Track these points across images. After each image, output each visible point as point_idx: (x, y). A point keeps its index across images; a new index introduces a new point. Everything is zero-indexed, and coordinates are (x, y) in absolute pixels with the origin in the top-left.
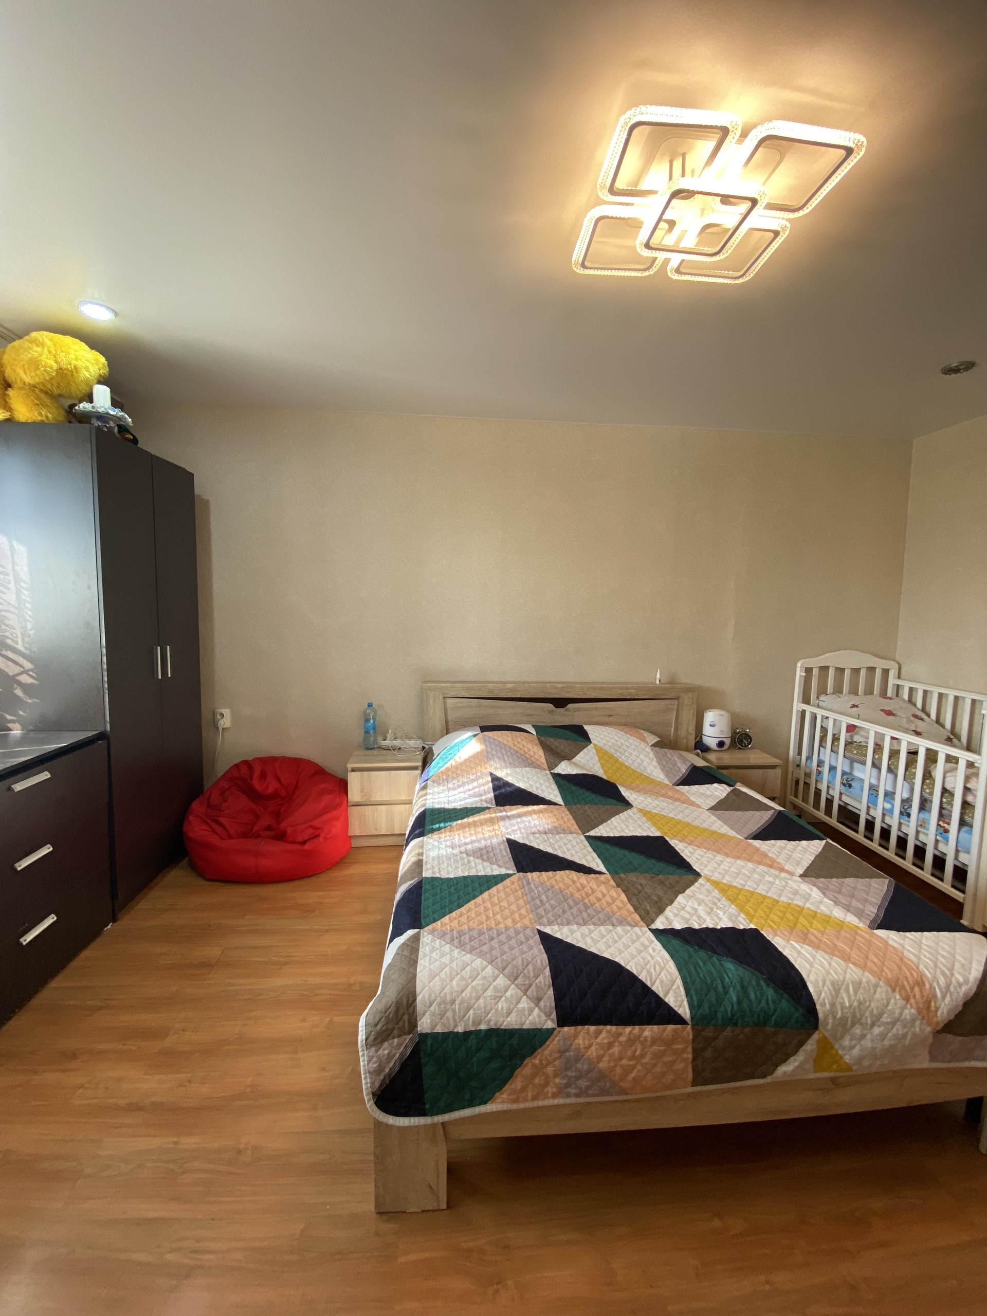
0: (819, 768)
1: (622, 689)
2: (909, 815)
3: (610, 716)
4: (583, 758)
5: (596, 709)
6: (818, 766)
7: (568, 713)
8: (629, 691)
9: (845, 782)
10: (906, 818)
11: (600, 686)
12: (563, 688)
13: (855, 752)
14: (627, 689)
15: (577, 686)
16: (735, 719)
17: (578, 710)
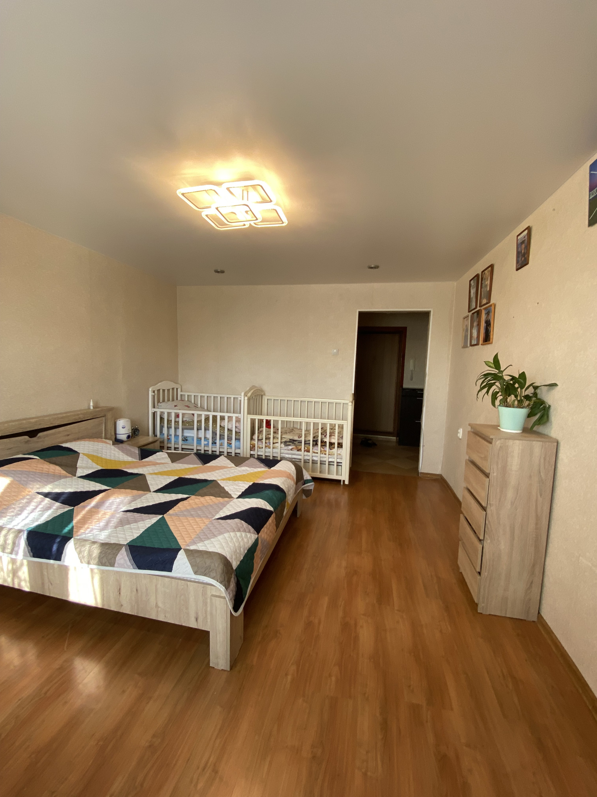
0: (168, 437)
2: (215, 443)
3: (68, 435)
4: (83, 463)
5: (59, 432)
6: (167, 436)
7: (40, 440)
9: (183, 439)
10: (215, 445)
11: (61, 416)
12: (36, 422)
13: (187, 425)
14: (78, 415)
15: (46, 418)
16: (133, 423)
17: (47, 436)
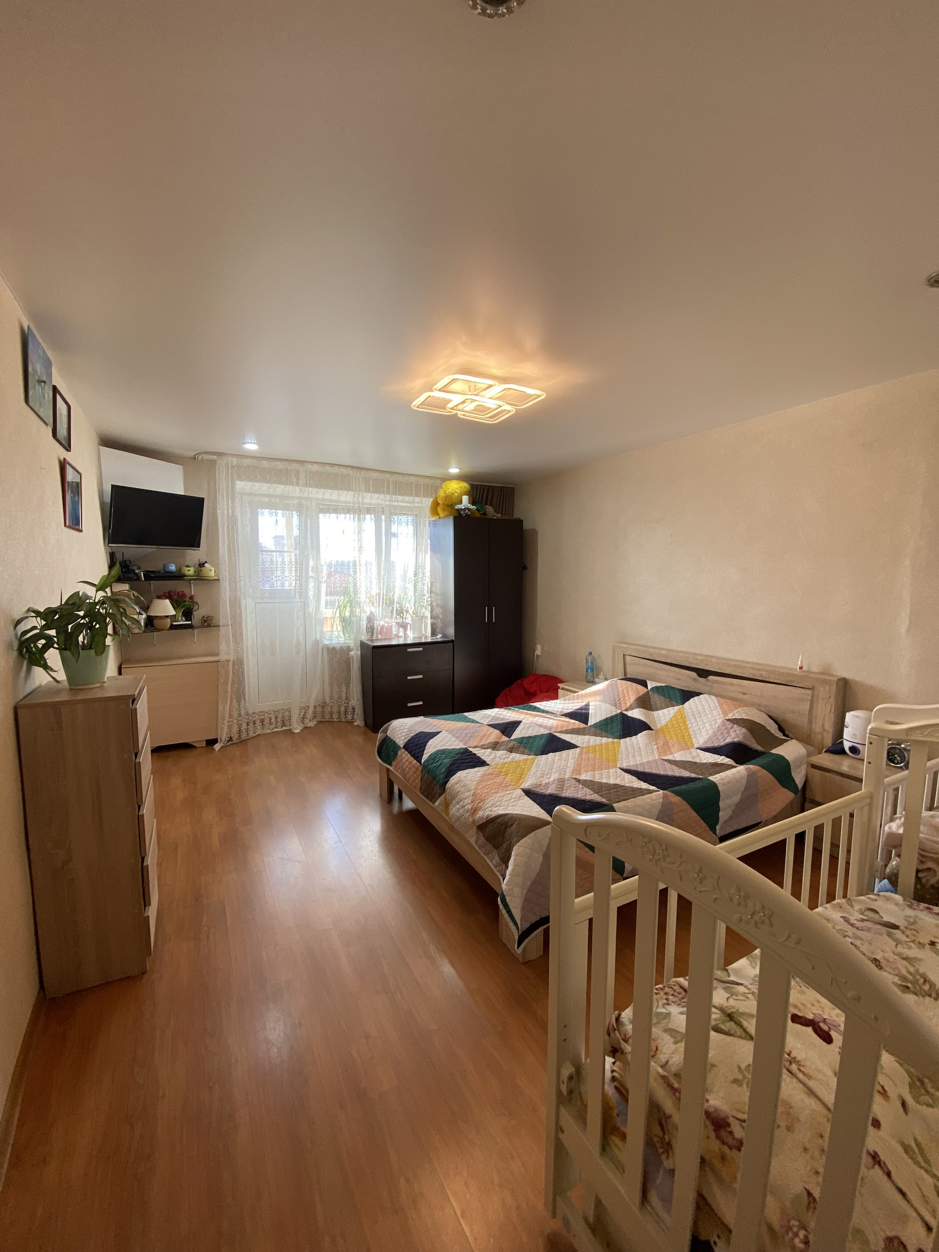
1: (754, 669)
3: (744, 693)
5: (732, 684)
7: (709, 684)
8: (761, 672)
12: (702, 660)
17: (717, 682)
